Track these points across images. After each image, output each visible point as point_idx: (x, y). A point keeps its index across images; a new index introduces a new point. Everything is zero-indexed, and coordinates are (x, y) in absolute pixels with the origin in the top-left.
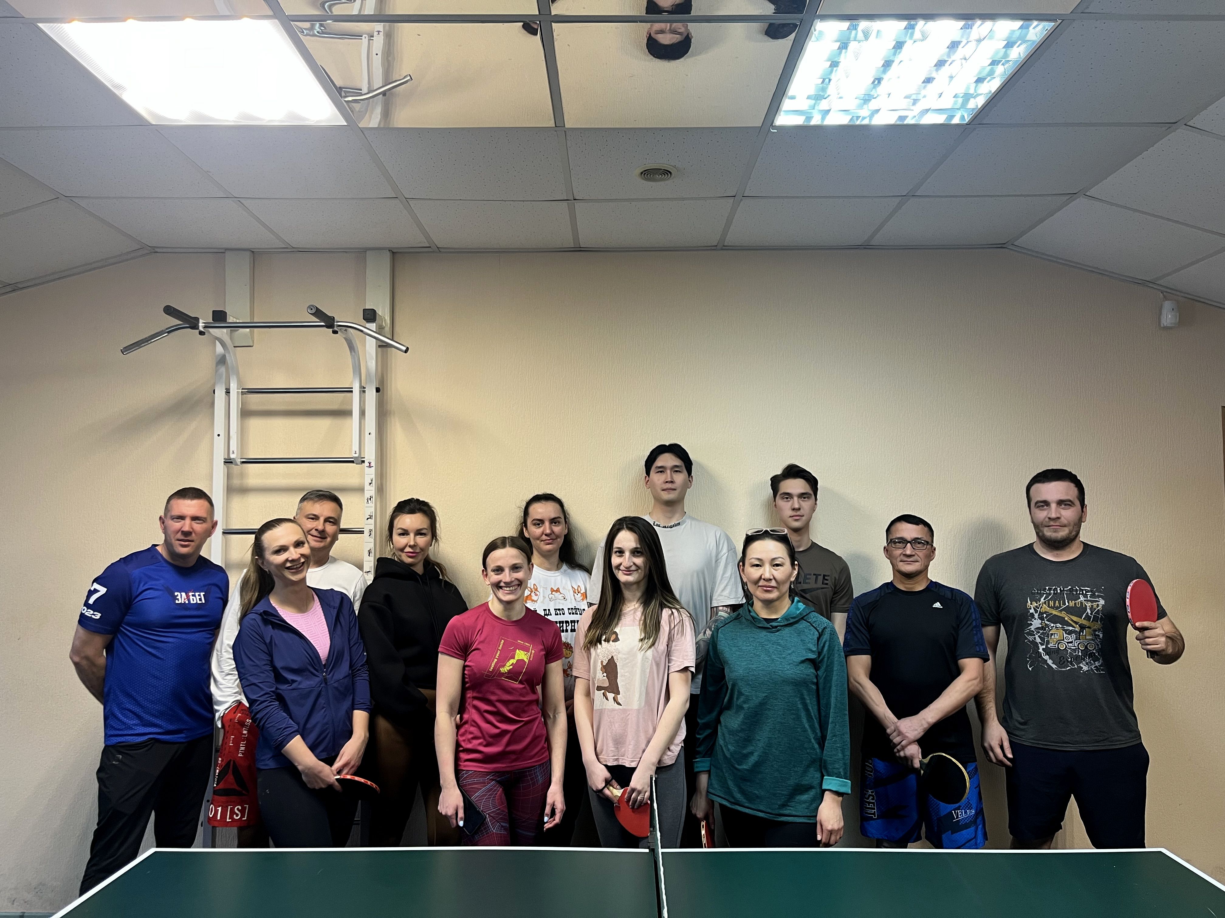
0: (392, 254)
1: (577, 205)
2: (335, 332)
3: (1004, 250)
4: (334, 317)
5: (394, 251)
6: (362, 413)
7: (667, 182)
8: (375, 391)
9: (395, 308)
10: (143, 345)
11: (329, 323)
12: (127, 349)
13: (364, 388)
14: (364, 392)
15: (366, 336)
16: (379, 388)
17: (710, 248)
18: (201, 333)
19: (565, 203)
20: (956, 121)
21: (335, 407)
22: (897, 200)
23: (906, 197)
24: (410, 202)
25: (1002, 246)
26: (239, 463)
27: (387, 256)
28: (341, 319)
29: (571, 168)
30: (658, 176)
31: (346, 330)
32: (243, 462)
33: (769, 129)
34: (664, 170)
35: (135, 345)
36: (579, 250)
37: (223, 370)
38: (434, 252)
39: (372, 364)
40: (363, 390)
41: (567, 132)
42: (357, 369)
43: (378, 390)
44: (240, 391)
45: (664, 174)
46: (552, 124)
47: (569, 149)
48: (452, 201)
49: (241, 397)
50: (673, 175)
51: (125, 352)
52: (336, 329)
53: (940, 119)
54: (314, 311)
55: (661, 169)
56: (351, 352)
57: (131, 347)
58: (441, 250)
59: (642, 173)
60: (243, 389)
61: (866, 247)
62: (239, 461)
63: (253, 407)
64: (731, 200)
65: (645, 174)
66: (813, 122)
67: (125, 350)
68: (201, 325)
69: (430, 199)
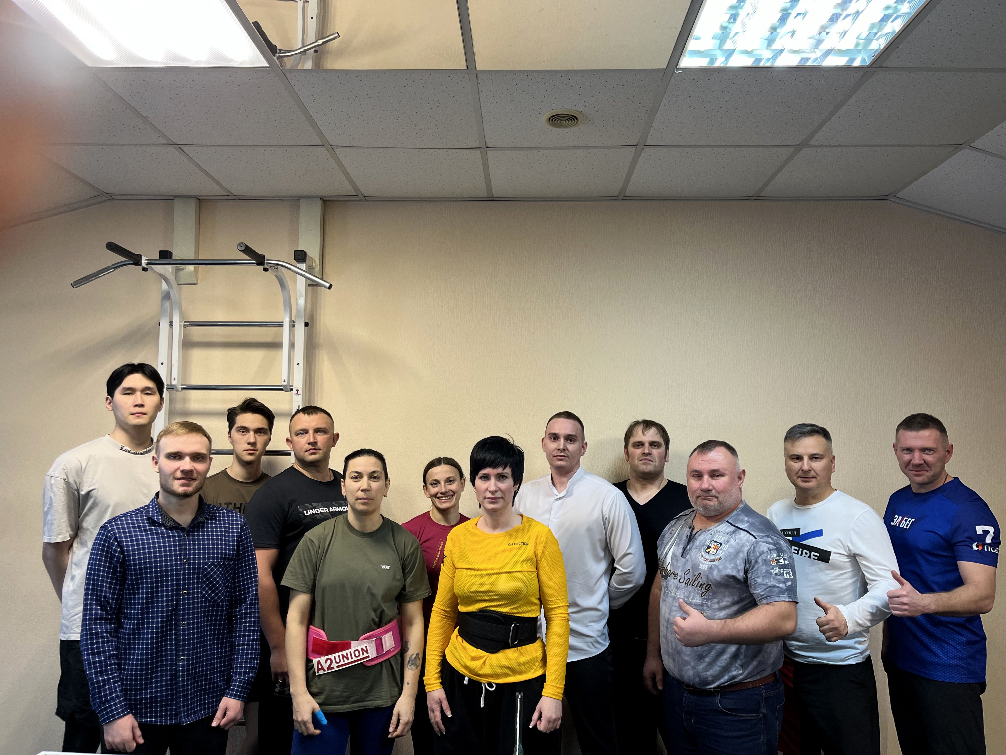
0: (323, 201)
1: (490, 153)
2: (266, 270)
3: (886, 201)
4: (264, 256)
5: (325, 199)
6: (292, 345)
7: (572, 128)
8: (304, 325)
9: (325, 250)
10: (91, 279)
11: (260, 260)
12: (77, 284)
13: (294, 322)
14: (294, 326)
15: (296, 276)
16: (308, 323)
17: (611, 198)
18: (145, 269)
19: (478, 152)
20: (857, 63)
21: (269, 339)
22: (791, 149)
23: (799, 147)
24: (336, 150)
25: (884, 198)
26: (180, 389)
27: (319, 203)
28: (270, 256)
29: (483, 114)
30: (565, 122)
31: (277, 268)
32: (184, 389)
33: (674, 72)
34: (571, 115)
35: (83, 280)
36: (491, 199)
37: (167, 304)
38: (361, 200)
39: (302, 301)
40: (293, 324)
41: (478, 74)
42: (288, 304)
43: (306, 324)
44: (183, 323)
45: (571, 120)
46: (463, 65)
47: (480, 93)
48: (374, 149)
49: (184, 329)
50: (579, 120)
51: (75, 285)
52: (266, 266)
53: (841, 61)
54: (243, 248)
55: (568, 115)
56: (282, 290)
57: (80, 281)
58: (368, 199)
59: (550, 119)
60: (185, 322)
61: (756, 198)
62: (179, 387)
63: (196, 339)
64: (633, 149)
65: (553, 119)
66: (717, 64)
67: (75, 284)
68: (144, 262)
69: (353, 146)
